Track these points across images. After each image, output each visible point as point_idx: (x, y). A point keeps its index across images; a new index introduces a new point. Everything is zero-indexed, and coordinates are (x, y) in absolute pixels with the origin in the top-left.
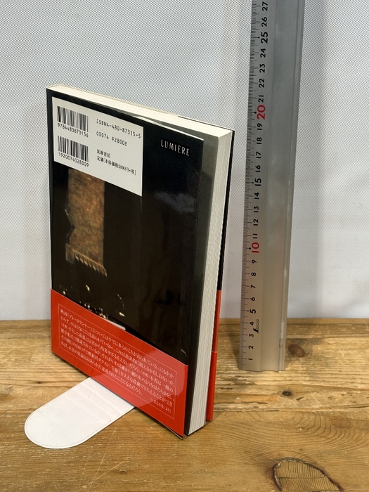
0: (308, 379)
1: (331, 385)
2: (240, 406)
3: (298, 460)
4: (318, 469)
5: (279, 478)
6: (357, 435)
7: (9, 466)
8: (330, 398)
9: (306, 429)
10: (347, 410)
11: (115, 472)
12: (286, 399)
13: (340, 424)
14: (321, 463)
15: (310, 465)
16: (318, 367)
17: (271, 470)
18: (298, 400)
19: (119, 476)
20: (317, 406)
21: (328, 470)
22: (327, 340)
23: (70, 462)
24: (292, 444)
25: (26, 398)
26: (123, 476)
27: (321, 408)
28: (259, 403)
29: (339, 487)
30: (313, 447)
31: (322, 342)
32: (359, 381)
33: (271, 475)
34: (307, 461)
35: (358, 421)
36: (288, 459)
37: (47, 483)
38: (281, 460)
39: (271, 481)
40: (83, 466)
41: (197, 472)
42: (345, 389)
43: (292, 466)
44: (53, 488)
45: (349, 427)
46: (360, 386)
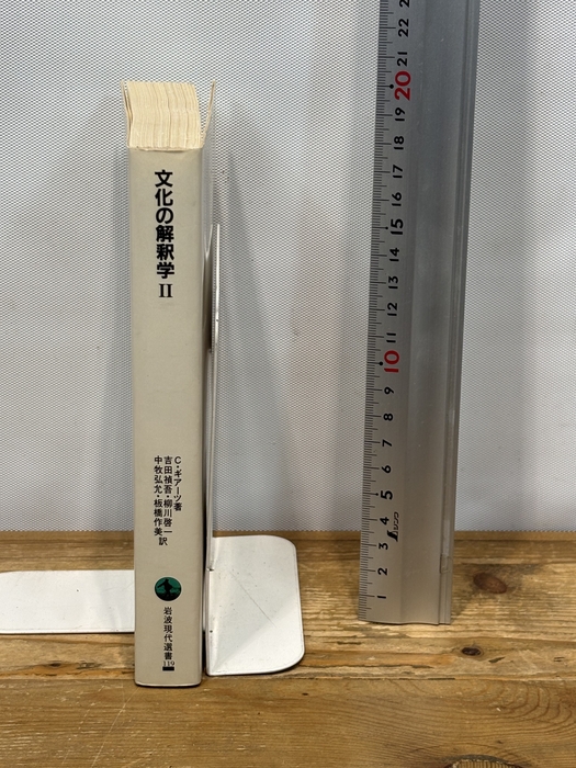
0: (513, 628)
16: (534, 610)
22: (550, 567)
27: (539, 675)
28: (415, 667)
31: (541, 570)
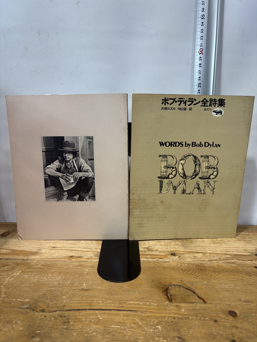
1: (194, 251)
2: (150, 260)
3: (180, 286)
4: (191, 291)
5: (170, 295)
6: (210, 274)
7: (27, 285)
8: (195, 257)
9: (183, 270)
10: (203, 262)
11: (82, 290)
12: (173, 257)
13: (200, 269)
14: (192, 288)
15: (187, 288)
17: (166, 291)
18: (179, 257)
19: (83, 292)
20: (189, 260)
21: (197, 291)
23: (60, 284)
24: (177, 278)
25: (46, 253)
26: (86, 292)
29: (204, 301)
30: (187, 280)
32: (208, 249)
33: (166, 293)
34: (185, 286)
35: (210, 267)
36: (174, 285)
37: (45, 295)
38: (171, 286)
39: (166, 297)
40: (66, 286)
41: (126, 291)
42: (201, 253)
43: (177, 289)
44: (47, 297)
45: (205, 270)
46: (209, 252)
